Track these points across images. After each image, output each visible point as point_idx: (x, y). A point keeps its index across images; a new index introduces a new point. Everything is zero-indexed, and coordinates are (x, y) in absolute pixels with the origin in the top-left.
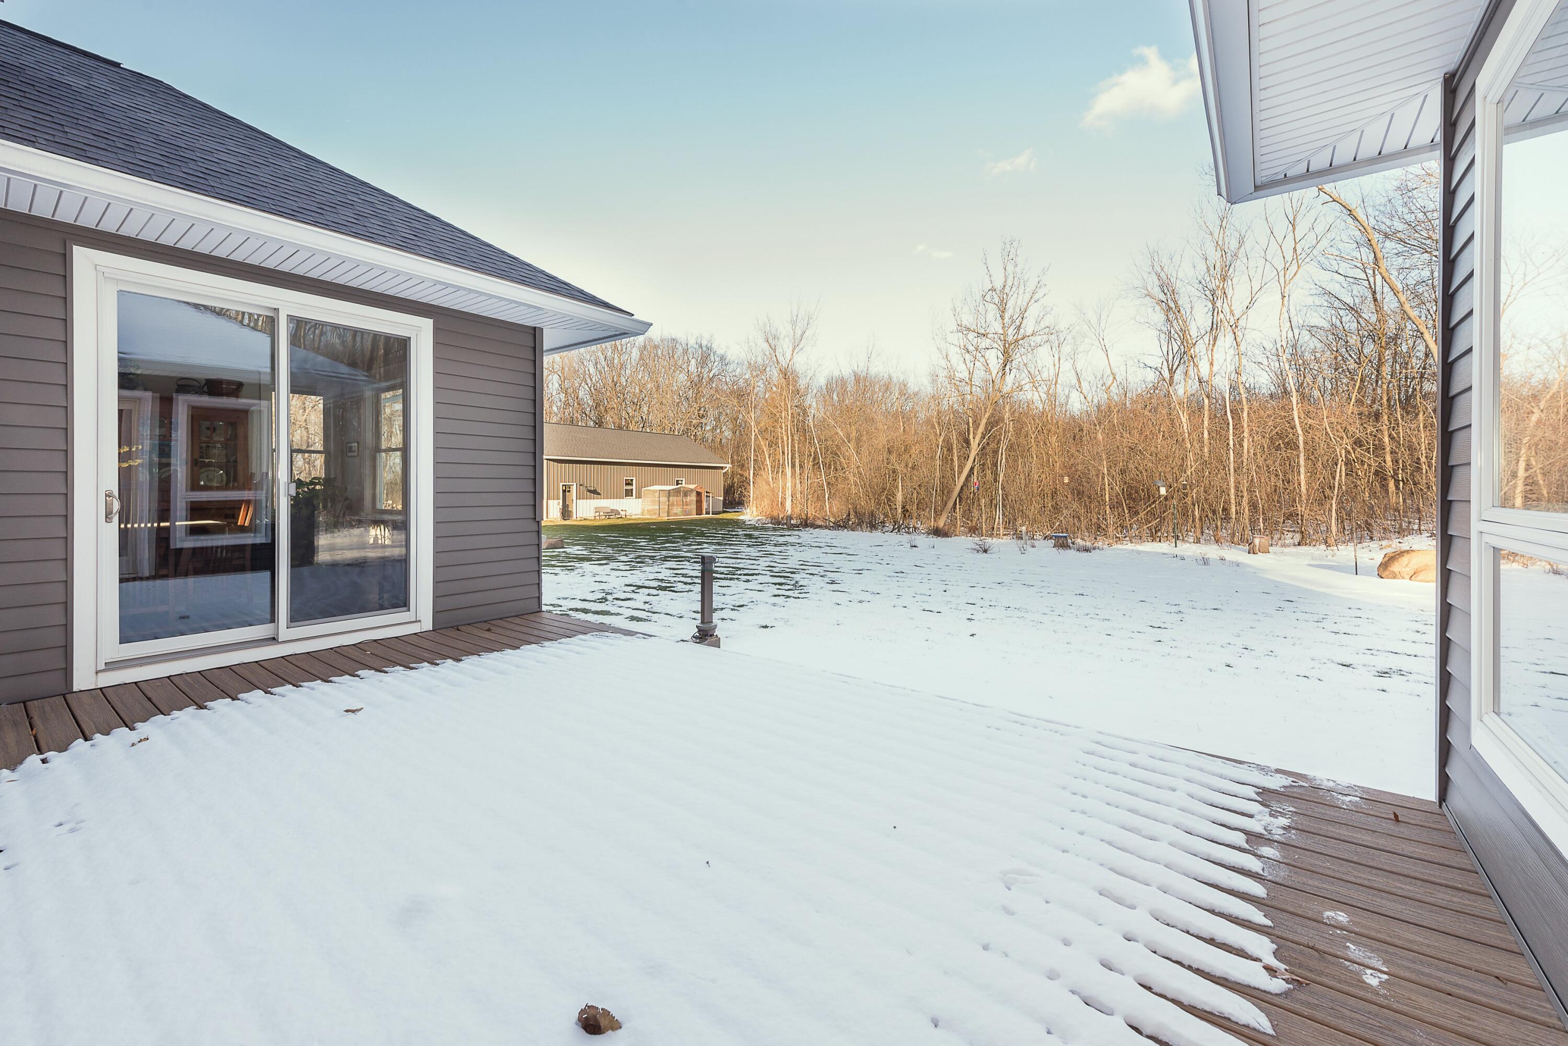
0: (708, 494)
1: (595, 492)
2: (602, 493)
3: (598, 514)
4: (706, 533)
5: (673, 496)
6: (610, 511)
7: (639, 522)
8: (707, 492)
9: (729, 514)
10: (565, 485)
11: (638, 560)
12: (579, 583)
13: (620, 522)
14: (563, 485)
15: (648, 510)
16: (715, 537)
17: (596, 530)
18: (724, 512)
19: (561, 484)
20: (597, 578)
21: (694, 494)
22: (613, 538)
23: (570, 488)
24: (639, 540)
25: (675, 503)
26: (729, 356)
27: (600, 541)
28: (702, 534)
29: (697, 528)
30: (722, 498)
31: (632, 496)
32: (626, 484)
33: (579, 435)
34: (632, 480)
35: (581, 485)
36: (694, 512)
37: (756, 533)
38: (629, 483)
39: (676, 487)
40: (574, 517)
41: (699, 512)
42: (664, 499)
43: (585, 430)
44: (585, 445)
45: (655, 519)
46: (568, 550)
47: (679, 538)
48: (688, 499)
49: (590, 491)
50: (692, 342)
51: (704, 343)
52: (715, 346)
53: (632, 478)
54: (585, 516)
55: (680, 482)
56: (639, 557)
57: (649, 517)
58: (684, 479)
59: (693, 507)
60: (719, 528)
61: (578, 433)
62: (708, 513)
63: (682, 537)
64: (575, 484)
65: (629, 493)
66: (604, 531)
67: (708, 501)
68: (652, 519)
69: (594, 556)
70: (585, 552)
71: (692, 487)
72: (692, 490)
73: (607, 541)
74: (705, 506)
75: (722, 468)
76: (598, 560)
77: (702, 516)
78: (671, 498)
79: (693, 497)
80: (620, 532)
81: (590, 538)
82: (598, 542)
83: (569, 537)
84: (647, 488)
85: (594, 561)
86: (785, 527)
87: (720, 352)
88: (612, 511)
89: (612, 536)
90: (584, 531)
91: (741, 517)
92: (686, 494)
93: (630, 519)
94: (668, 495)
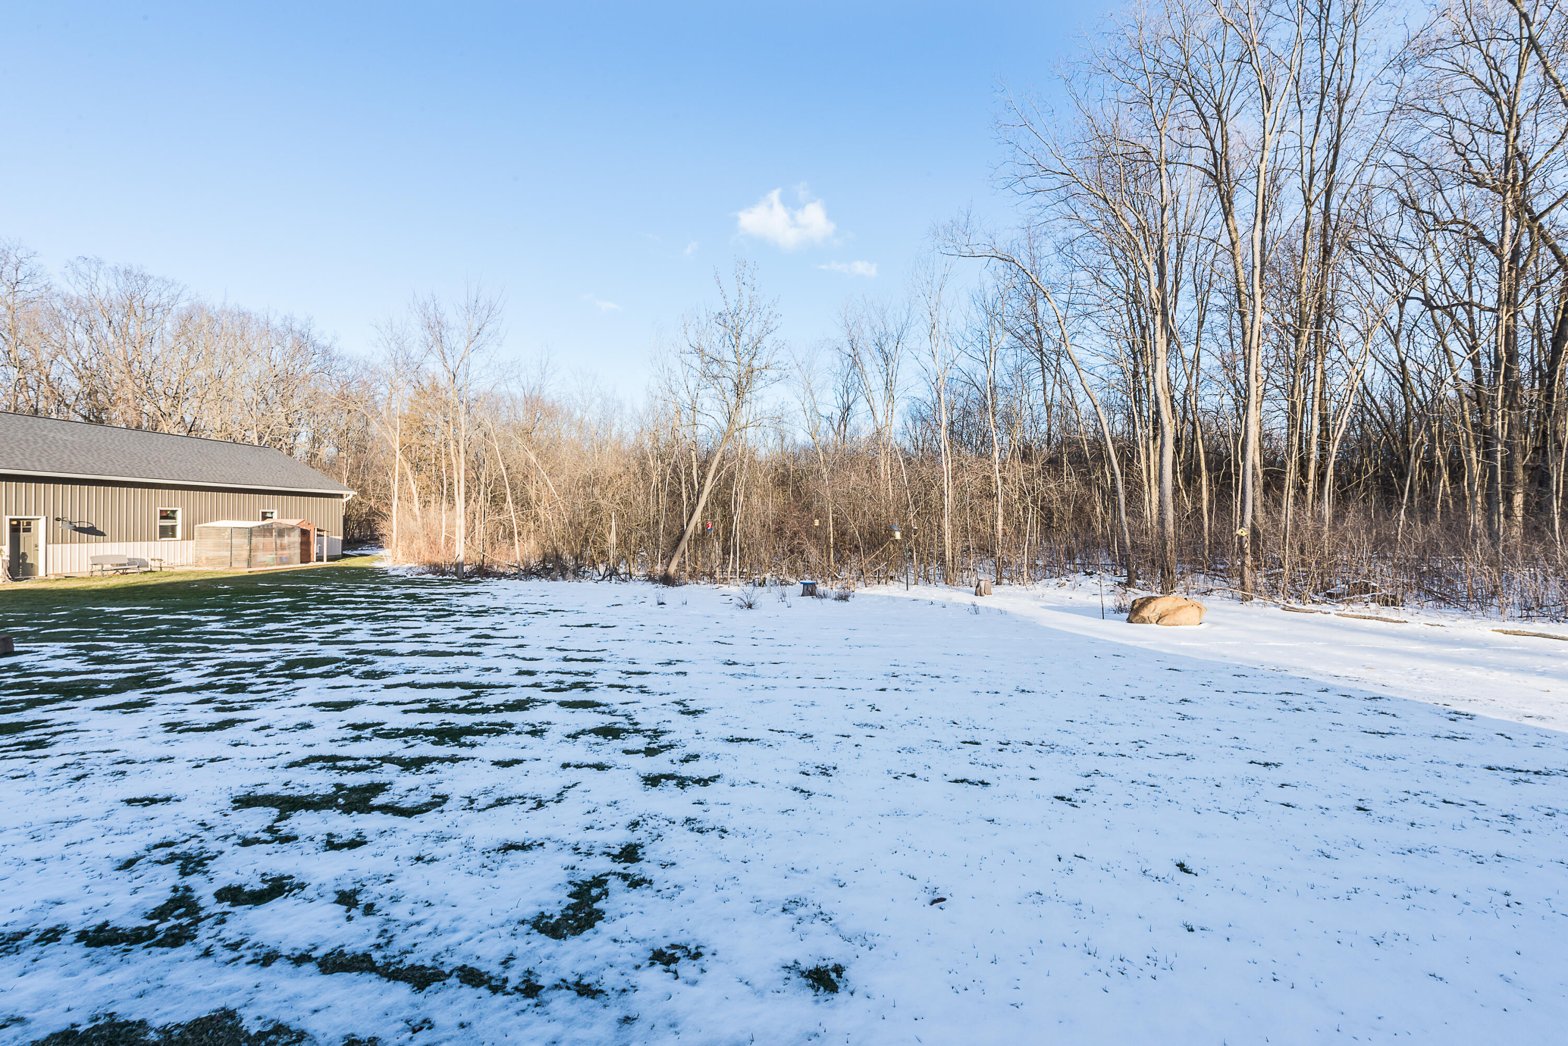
0: (321, 533)
1: (92, 531)
2: (108, 532)
3: (99, 567)
4: (334, 597)
5: (256, 536)
6: (126, 561)
7: (192, 578)
8: (318, 530)
9: (353, 559)
10: (18, 520)
11: (226, 680)
12: (69, 823)
13: (149, 580)
14: (11, 520)
15: (207, 558)
16: (356, 603)
17: (96, 599)
18: (345, 556)
19: (8, 518)
20: (137, 786)
21: (298, 532)
22: (140, 617)
23: (29, 524)
24: (203, 619)
25: (261, 547)
26: (336, 350)
27: (112, 624)
28: (326, 599)
29: (313, 587)
30: (341, 538)
31: (174, 536)
32: (162, 518)
33: (52, 434)
34: (174, 512)
35: (58, 519)
36: (297, 558)
37: (421, 591)
38: (165, 516)
39: (261, 523)
40: (41, 573)
41: (305, 558)
42: (241, 542)
43: (66, 428)
44: (67, 452)
45: (222, 573)
46: (25, 660)
47: (288, 609)
48: (286, 540)
49: (81, 530)
50: (276, 322)
51: (297, 327)
52: (315, 333)
53: (173, 509)
54: (67, 571)
55: (269, 515)
56: (223, 669)
57: (210, 569)
58: (276, 512)
59: (296, 552)
60: (351, 585)
61: (50, 431)
62: (320, 559)
63: (292, 607)
64: (43, 519)
65: (167, 532)
66: (115, 600)
67: (320, 543)
68: (217, 573)
69: (107, 675)
70: (72, 664)
71: (294, 522)
72: (293, 528)
73: (129, 625)
74: (314, 549)
75: (341, 496)
76: (119, 687)
77: (311, 564)
78: (254, 540)
79: (296, 538)
80: (154, 601)
81: (83, 619)
82: (106, 627)
83: (27, 618)
84: (204, 525)
85: (106, 692)
86: (455, 578)
87: (323, 342)
88: (132, 562)
89: (136, 612)
90: (66, 603)
91: (377, 564)
92: (281, 533)
93: (171, 575)
94: (248, 535)
